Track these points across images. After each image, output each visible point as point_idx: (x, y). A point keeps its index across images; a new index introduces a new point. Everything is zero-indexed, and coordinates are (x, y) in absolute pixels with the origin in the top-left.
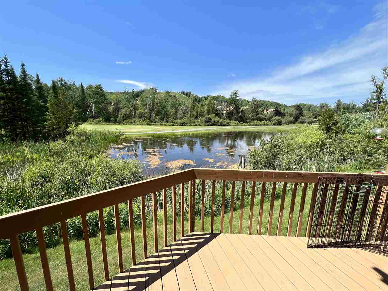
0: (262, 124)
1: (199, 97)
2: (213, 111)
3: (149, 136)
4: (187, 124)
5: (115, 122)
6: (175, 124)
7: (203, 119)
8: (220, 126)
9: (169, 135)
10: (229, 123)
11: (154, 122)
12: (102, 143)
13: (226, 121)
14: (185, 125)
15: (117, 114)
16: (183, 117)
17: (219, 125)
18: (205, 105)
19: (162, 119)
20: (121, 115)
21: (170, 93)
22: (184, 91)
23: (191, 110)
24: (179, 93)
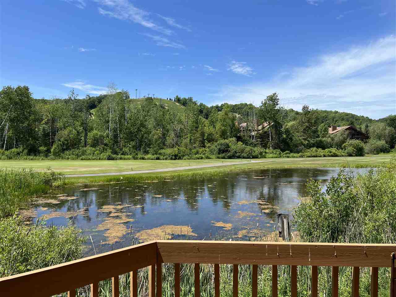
0: (327, 154)
1: (208, 108)
2: (232, 132)
3: (111, 180)
4: (184, 156)
5: (47, 154)
6: (162, 157)
7: (214, 146)
8: (246, 158)
9: (148, 178)
10: (264, 154)
11: (122, 154)
12: (15, 196)
13: (258, 150)
14: (180, 158)
15: (53, 139)
16: (177, 144)
17: (244, 158)
18: (218, 122)
19: (137, 148)
20: (59, 140)
21: (154, 101)
22: (179, 96)
23: (192, 130)
24: (170, 99)
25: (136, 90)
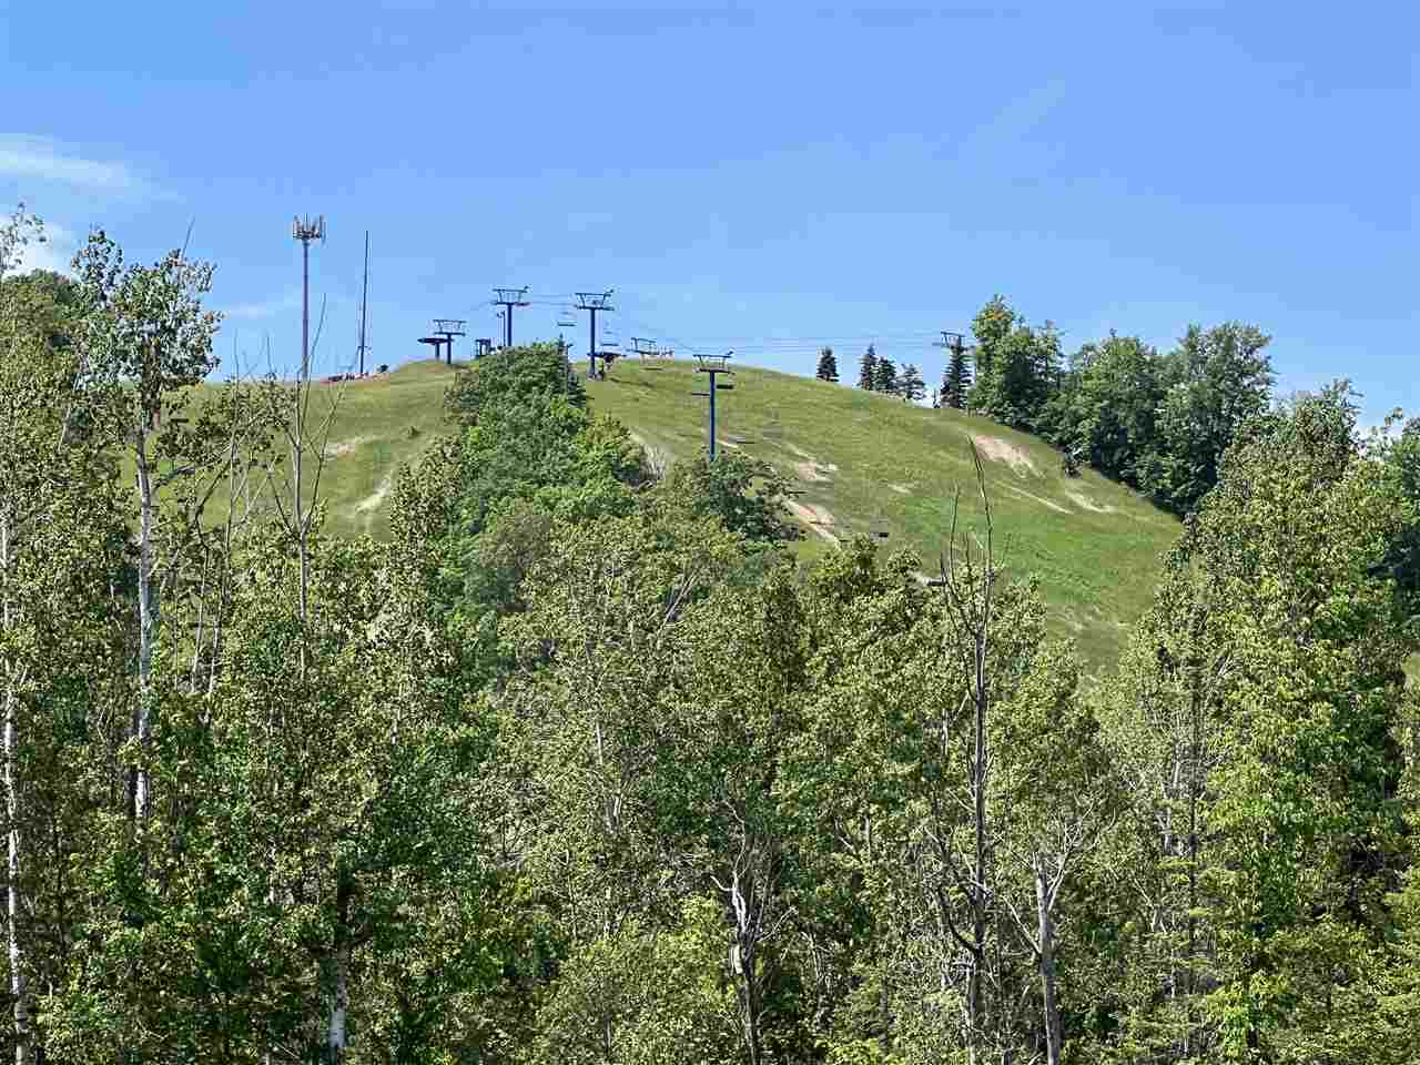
21: (605, 402)
22: (1029, 319)
23: (1277, 911)
24: (879, 375)
25: (305, 236)
